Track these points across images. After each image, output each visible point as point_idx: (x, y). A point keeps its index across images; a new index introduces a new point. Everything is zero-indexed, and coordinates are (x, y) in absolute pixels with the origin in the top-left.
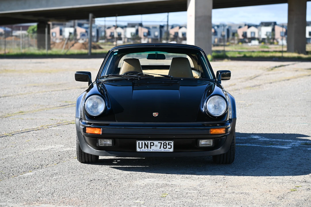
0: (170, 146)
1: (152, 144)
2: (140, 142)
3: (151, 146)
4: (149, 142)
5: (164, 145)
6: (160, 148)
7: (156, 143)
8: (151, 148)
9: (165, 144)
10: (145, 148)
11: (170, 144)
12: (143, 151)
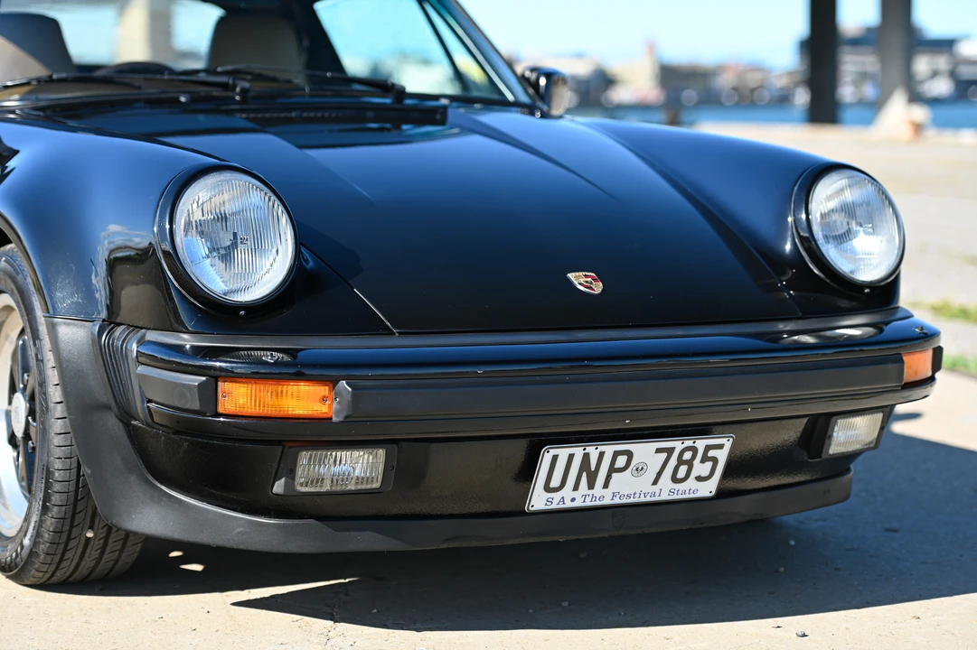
0: (709, 465)
1: (621, 461)
2: (563, 453)
3: (614, 475)
4: (609, 449)
5: (680, 462)
6: (655, 483)
7: (645, 452)
8: (606, 485)
9: (688, 455)
10: (576, 488)
11: (712, 453)
12: (561, 506)
